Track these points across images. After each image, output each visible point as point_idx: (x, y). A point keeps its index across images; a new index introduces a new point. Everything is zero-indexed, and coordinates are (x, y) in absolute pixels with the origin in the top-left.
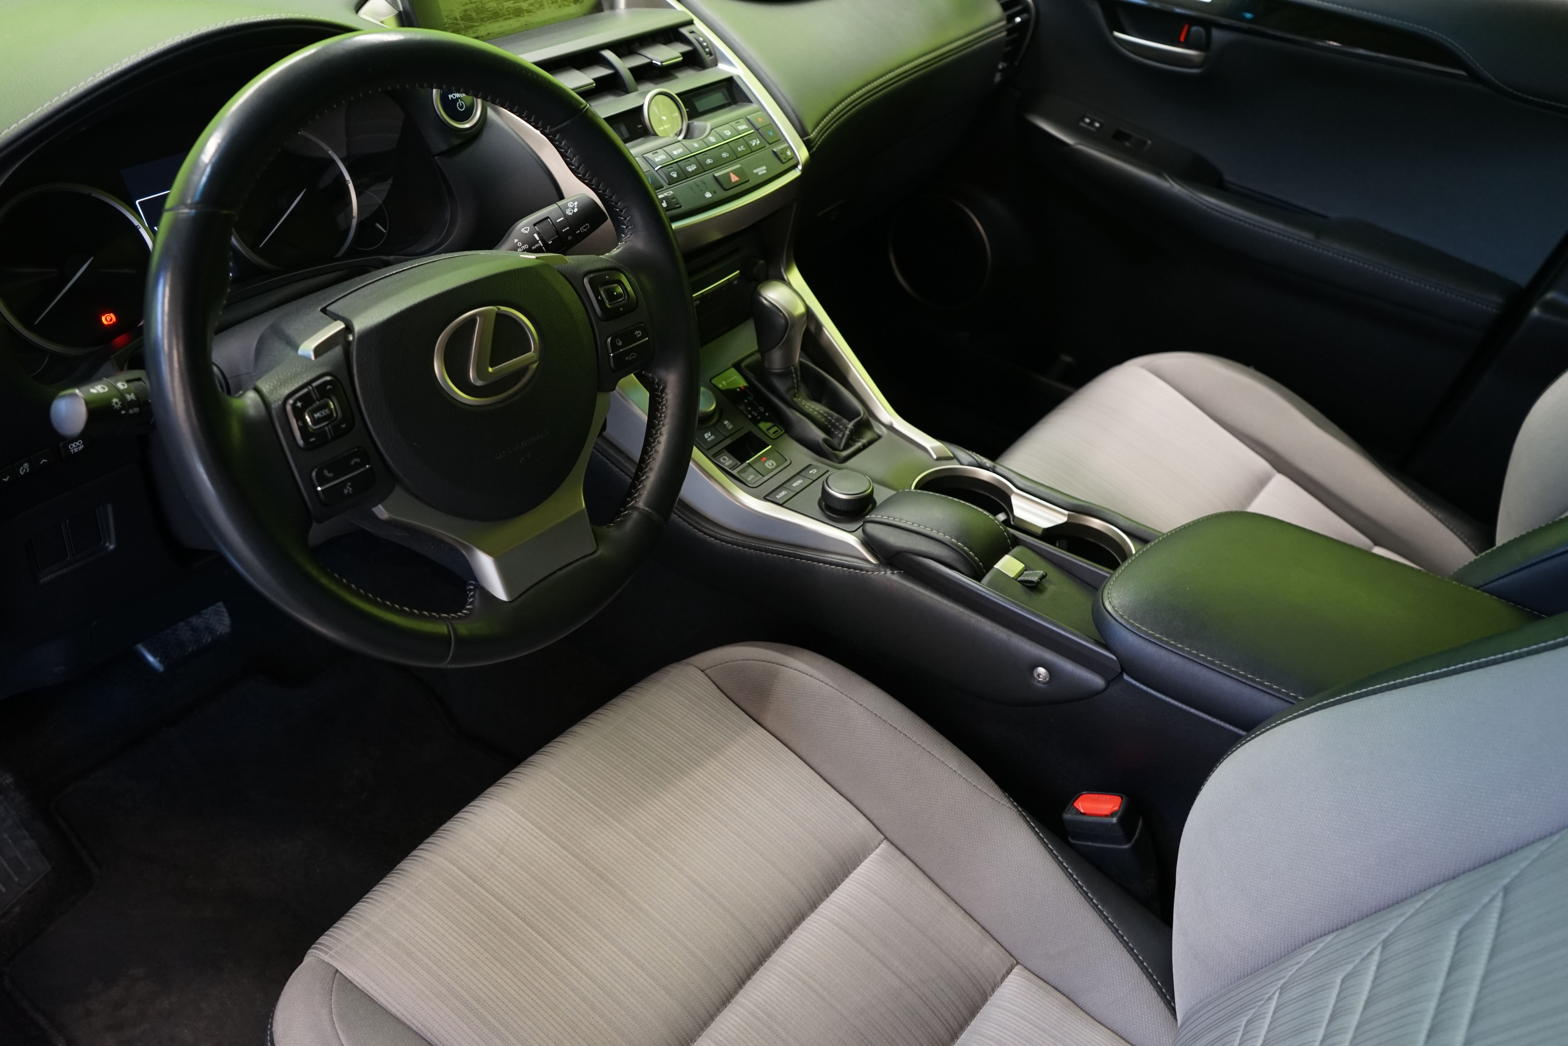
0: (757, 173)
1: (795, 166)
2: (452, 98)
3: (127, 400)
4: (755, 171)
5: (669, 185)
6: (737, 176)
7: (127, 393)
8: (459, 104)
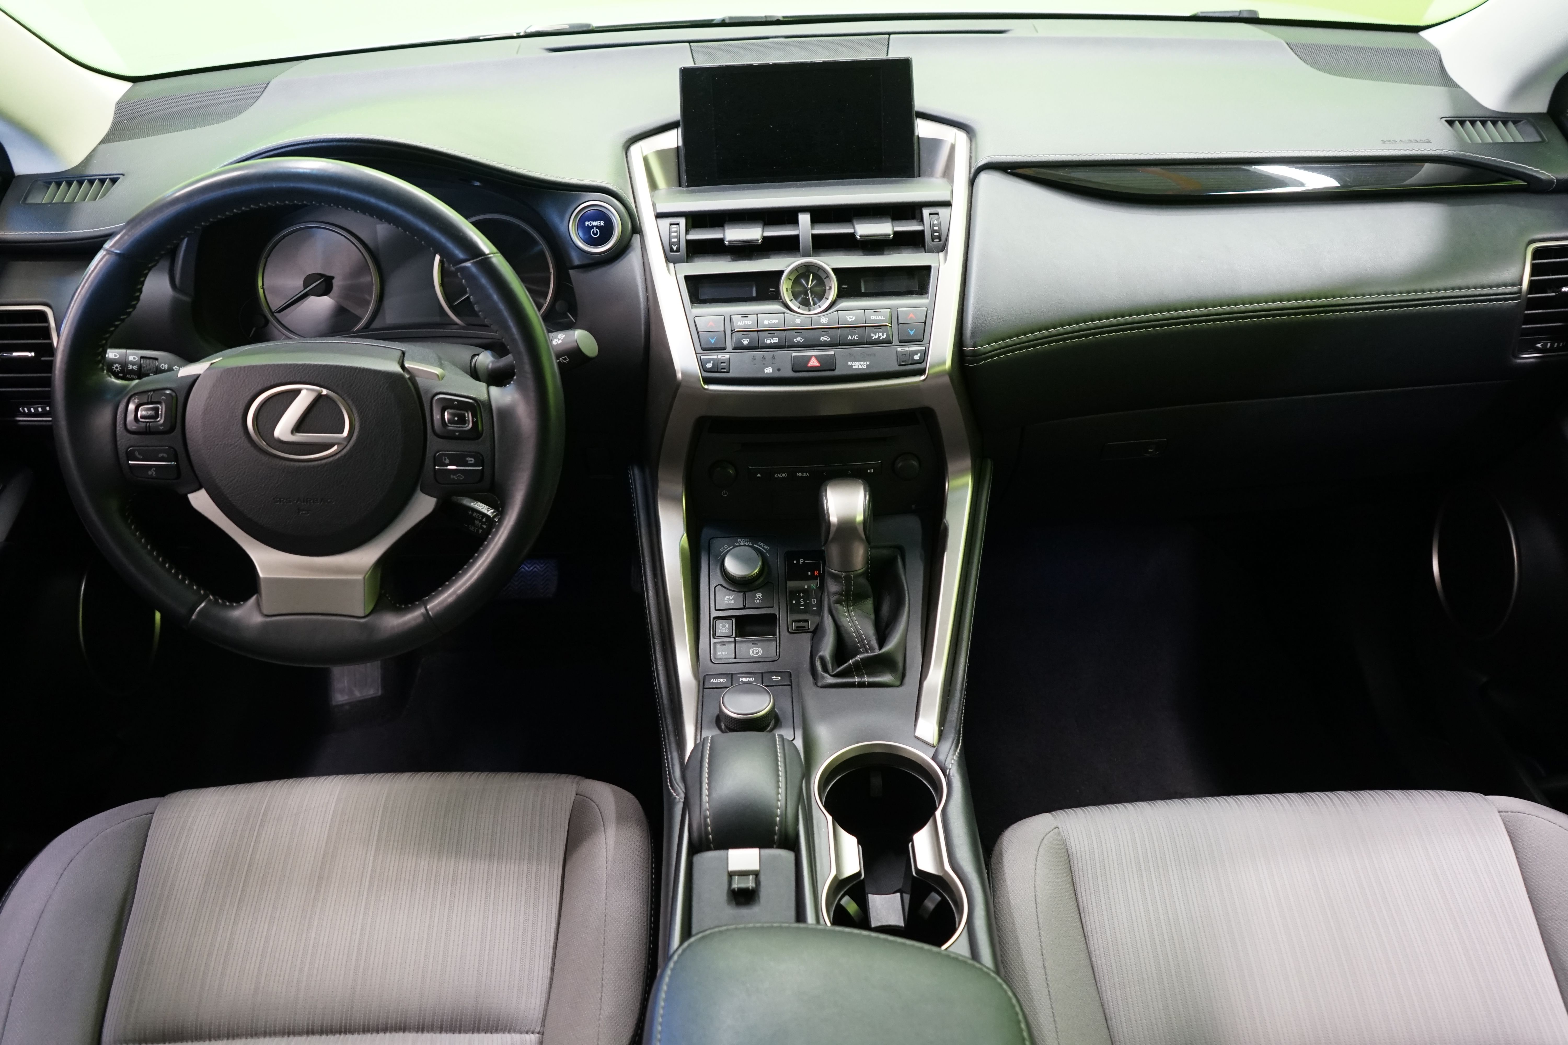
0: (852, 366)
1: (921, 372)
2: (588, 225)
3: (127, 368)
4: (850, 363)
5: (733, 350)
6: (819, 362)
7: (131, 364)
8: (594, 231)
